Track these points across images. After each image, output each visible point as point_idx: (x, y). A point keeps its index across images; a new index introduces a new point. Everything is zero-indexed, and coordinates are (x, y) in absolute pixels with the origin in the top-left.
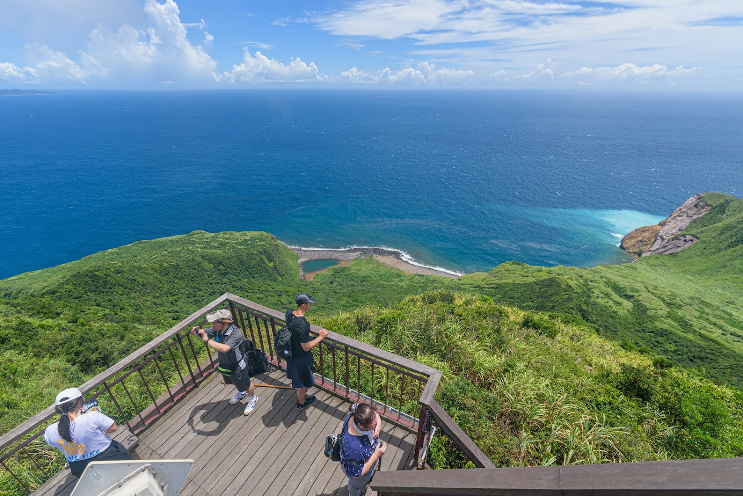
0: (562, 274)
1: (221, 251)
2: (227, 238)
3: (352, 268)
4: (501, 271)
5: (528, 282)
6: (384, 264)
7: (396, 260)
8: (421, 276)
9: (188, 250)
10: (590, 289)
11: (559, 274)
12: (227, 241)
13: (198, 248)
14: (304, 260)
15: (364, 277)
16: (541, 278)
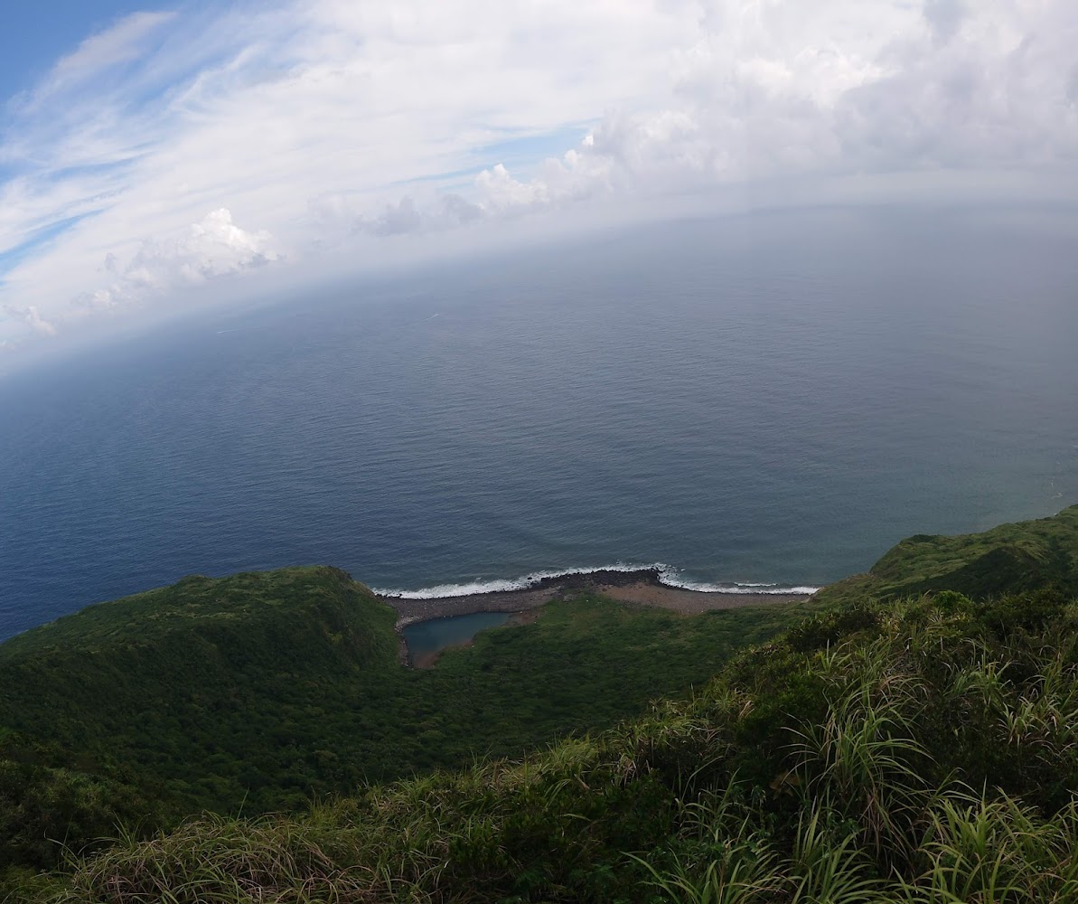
0: (1010, 539)
1: (232, 615)
2: (246, 587)
3: (543, 625)
4: (896, 561)
5: (954, 570)
6: (626, 605)
7: (654, 589)
8: (722, 612)
9: (172, 615)
10: (1064, 553)
11: (1004, 541)
12: (245, 591)
13: (190, 610)
14: (409, 620)
15: (578, 642)
16: (975, 557)
